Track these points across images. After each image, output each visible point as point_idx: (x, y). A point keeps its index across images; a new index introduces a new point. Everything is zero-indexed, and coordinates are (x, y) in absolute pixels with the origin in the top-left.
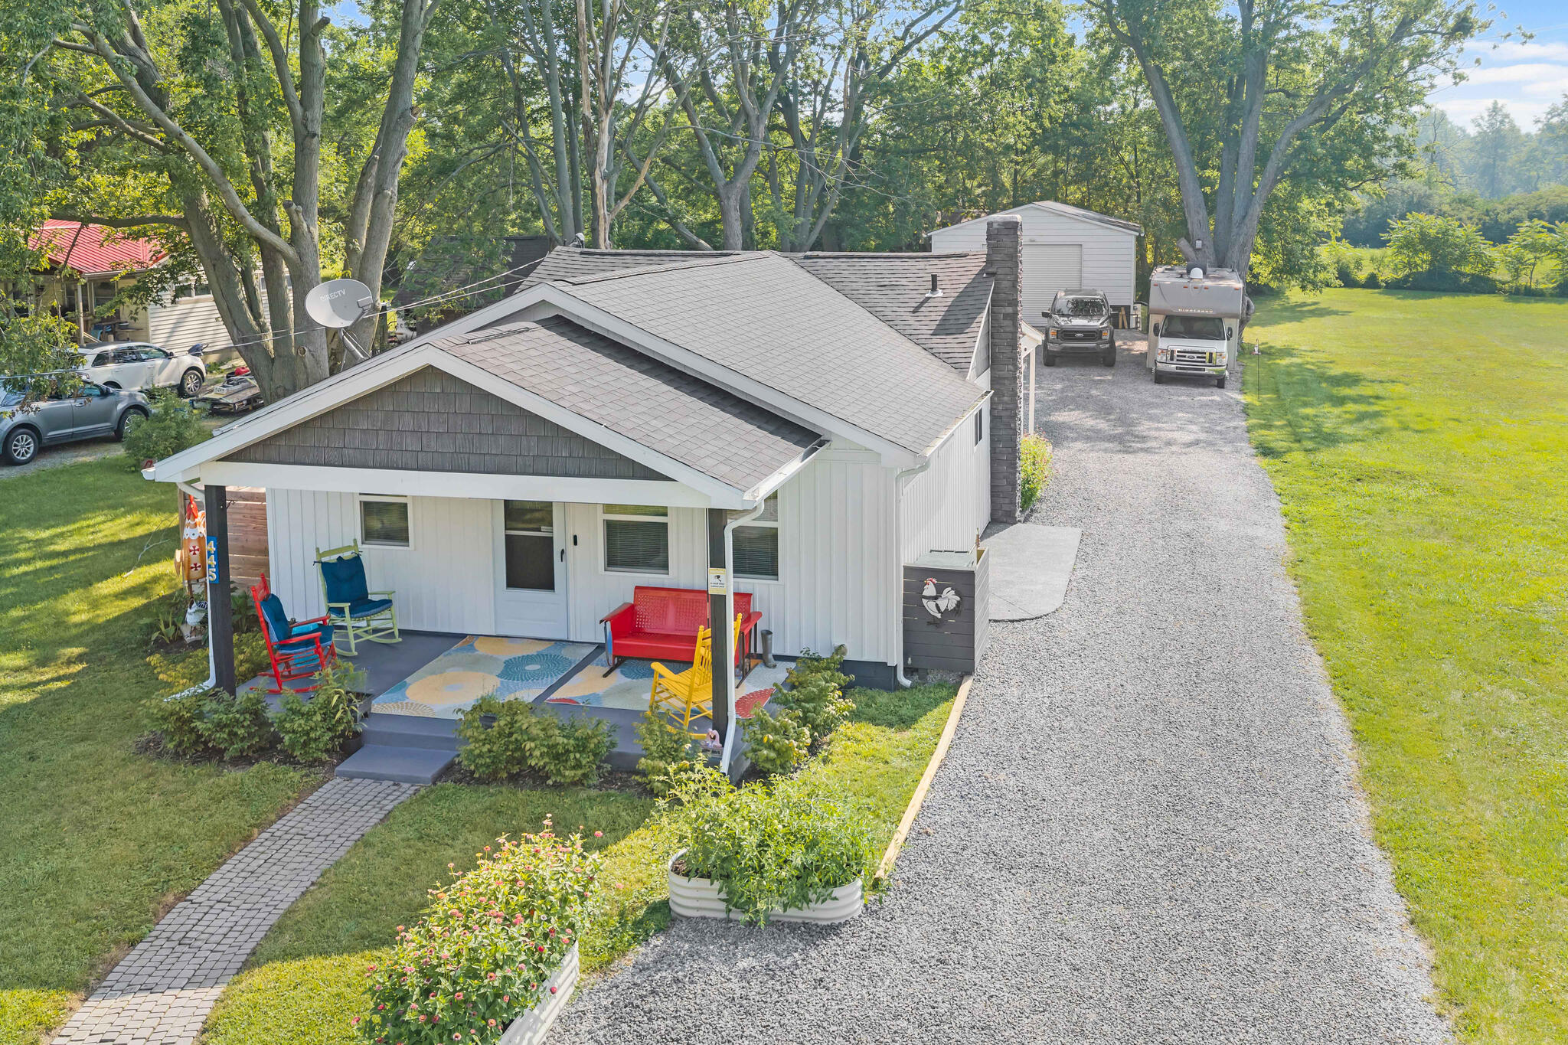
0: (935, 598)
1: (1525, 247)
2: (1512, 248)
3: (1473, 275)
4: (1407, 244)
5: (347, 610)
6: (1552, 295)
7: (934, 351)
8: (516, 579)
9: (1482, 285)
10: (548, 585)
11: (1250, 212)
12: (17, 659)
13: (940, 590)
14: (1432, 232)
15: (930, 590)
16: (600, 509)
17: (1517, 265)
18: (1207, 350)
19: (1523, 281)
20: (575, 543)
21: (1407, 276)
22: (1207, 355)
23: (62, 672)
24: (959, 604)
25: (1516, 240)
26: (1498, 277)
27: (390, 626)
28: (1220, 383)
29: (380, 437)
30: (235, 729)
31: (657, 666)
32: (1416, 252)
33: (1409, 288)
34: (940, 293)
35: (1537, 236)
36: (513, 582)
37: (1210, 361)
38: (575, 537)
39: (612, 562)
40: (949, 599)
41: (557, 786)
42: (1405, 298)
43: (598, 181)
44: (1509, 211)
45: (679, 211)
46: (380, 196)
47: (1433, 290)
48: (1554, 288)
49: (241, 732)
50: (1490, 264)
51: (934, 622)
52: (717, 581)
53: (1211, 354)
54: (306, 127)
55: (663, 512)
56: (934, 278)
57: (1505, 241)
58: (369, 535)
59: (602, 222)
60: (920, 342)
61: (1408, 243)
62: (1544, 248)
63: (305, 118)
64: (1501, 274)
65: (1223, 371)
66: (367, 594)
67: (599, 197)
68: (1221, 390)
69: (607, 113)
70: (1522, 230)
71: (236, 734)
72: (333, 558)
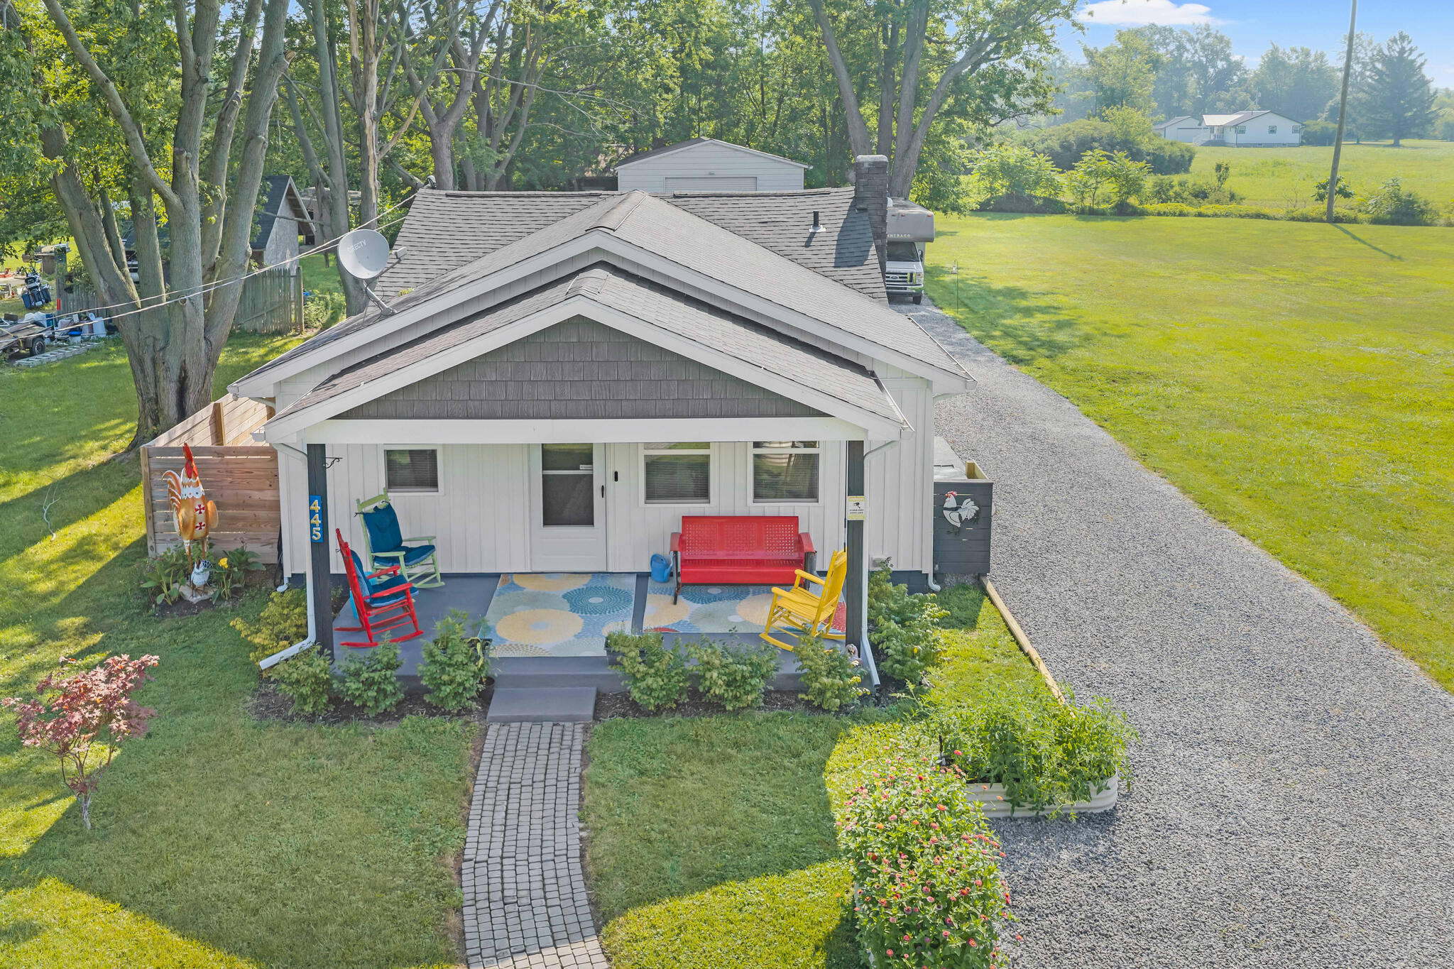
0: (955, 509)
1: (1090, 173)
2: (1078, 174)
3: (1044, 198)
4: (991, 173)
5: (402, 559)
6: (1111, 214)
7: (845, 282)
8: (552, 517)
9: (1052, 207)
10: (589, 521)
11: (913, 146)
12: (21, 636)
13: (960, 501)
14: (1012, 161)
15: (951, 502)
16: (641, 447)
17: (1081, 191)
18: (908, 271)
19: (1088, 202)
20: (616, 479)
21: (989, 200)
22: (908, 276)
23: (85, 644)
24: (977, 513)
25: (1082, 167)
26: (1063, 200)
27: (433, 570)
28: (917, 299)
29: (509, 388)
30: (383, 686)
31: (775, 589)
32: (995, 178)
33: (991, 211)
34: (822, 229)
35: (1099, 164)
36: (548, 521)
37: (911, 281)
38: (616, 473)
39: (651, 495)
40: (969, 509)
41: (737, 712)
42: (993, 219)
43: (368, 121)
44: (1043, 141)
45: (399, 149)
46: (253, 142)
47: (1012, 211)
48: (1113, 208)
49: (389, 688)
50: (1058, 188)
51: (957, 532)
52: (856, 508)
53: (911, 274)
54: (197, 70)
55: (706, 445)
56: (816, 215)
57: (1072, 168)
58: (392, 483)
59: (371, 162)
60: (827, 274)
61: (990, 171)
62: (1105, 173)
63: (198, 63)
64: (1067, 197)
65: (921, 290)
66: (401, 541)
67: (369, 137)
68: (918, 306)
69: (377, 55)
70: (1086, 159)
71: (384, 691)
72: (369, 509)
